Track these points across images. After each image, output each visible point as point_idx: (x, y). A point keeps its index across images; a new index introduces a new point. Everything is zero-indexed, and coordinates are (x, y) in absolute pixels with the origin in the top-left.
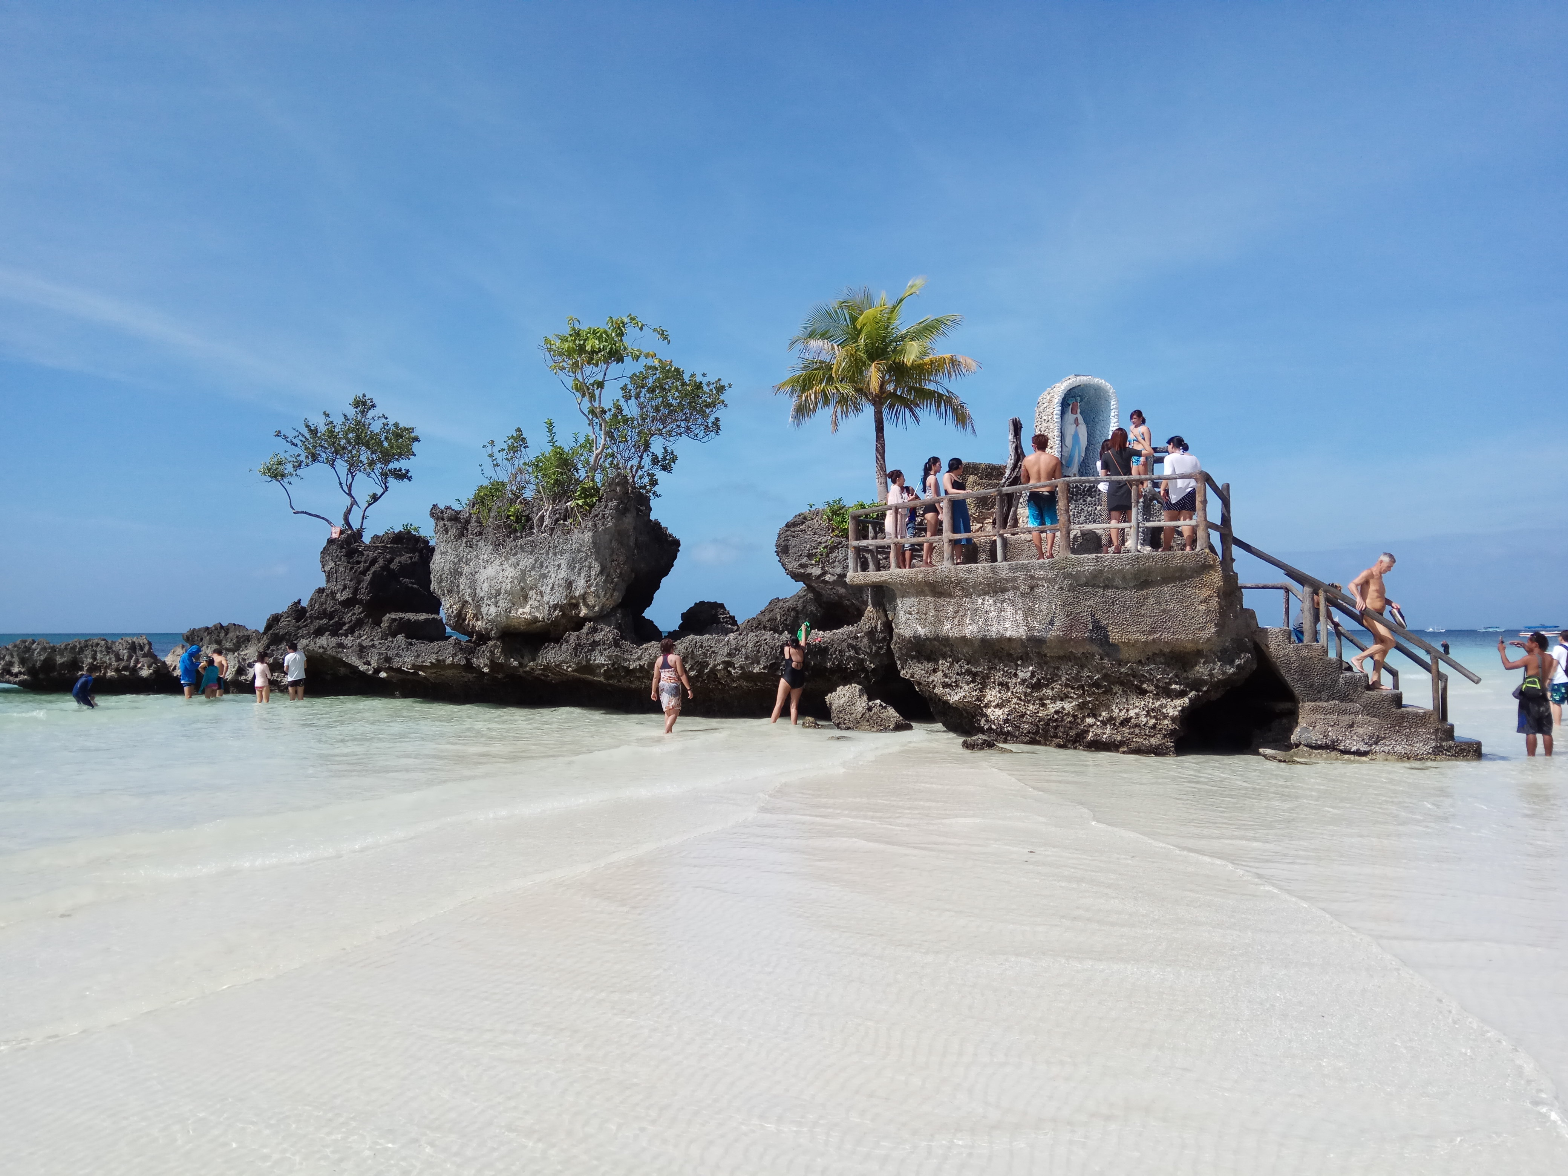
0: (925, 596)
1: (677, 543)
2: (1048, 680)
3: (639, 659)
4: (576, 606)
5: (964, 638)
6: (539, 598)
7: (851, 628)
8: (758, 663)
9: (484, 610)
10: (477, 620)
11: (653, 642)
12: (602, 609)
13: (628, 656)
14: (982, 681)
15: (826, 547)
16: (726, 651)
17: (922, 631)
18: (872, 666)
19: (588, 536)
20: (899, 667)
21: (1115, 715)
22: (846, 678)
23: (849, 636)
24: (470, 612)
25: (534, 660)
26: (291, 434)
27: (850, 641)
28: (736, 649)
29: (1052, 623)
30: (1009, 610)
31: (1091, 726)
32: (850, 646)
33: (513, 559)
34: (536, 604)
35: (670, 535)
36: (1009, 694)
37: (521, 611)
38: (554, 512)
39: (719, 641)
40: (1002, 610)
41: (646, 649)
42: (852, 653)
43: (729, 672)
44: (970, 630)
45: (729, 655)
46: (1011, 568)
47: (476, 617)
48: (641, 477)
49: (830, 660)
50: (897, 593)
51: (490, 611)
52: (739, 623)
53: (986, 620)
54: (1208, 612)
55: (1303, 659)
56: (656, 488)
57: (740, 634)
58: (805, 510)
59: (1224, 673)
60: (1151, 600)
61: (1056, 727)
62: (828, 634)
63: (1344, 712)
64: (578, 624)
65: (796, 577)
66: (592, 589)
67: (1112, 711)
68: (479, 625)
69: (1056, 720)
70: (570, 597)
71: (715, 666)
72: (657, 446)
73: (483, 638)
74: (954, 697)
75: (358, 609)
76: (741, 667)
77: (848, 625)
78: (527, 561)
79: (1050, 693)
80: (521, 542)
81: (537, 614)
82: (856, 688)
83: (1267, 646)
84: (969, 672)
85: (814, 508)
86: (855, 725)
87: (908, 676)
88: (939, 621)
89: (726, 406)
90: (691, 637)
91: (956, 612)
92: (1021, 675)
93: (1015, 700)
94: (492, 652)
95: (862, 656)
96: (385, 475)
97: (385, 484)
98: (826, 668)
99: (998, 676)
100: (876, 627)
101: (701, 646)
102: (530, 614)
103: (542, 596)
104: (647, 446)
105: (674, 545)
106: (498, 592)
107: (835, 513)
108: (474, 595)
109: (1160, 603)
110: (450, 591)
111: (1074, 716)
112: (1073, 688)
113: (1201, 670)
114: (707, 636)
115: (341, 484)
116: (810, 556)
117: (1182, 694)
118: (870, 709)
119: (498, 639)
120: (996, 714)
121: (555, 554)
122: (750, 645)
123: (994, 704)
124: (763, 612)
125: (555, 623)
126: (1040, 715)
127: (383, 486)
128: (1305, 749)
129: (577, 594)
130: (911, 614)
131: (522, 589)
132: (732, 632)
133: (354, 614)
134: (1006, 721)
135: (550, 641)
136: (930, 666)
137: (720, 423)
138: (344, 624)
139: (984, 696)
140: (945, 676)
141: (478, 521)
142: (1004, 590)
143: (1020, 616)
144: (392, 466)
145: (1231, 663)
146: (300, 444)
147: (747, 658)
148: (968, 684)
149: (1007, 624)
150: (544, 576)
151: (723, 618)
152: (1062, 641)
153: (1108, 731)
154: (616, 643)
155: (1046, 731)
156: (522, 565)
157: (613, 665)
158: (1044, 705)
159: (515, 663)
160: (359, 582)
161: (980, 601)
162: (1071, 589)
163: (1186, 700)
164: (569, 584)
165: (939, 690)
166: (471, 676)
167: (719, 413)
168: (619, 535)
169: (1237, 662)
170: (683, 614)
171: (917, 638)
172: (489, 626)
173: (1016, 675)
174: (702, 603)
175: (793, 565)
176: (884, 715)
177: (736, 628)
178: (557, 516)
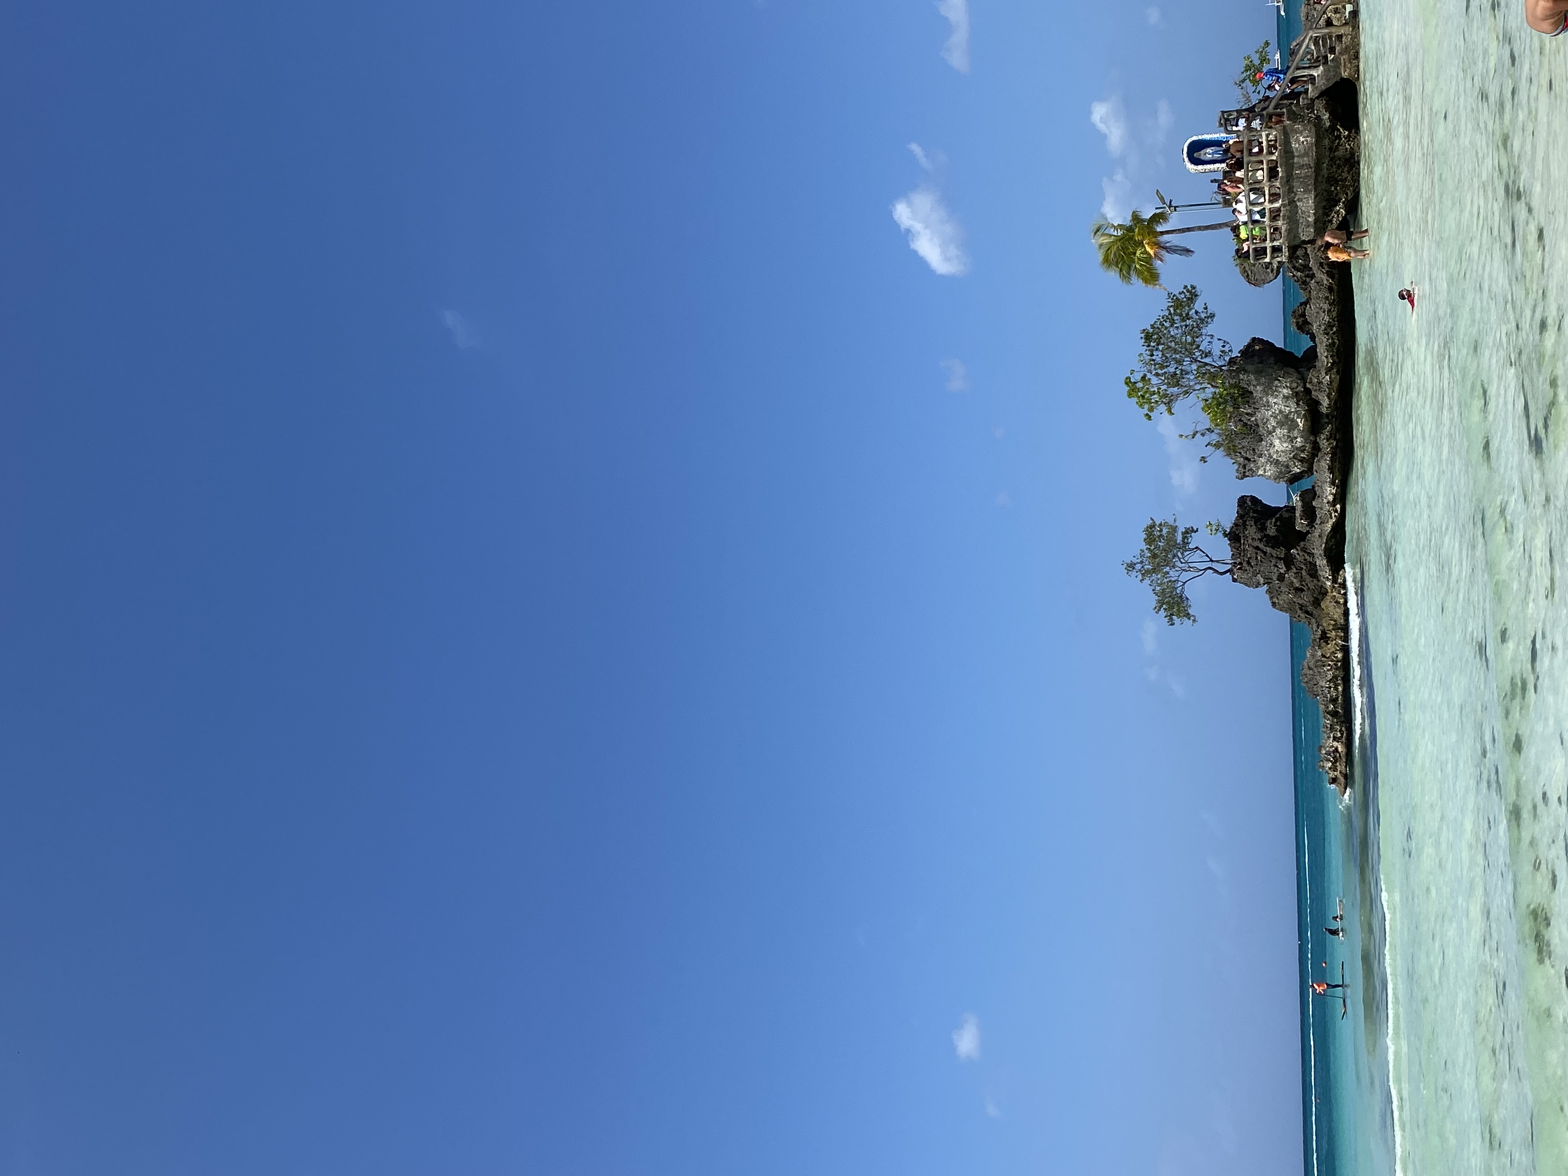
1: (1253, 339)
3: (1326, 358)
6: (1293, 414)
9: (1299, 445)
11: (1317, 349)
12: (1299, 379)
19: (1260, 388)
24: (1300, 455)
25: (1327, 416)
33: (1270, 430)
34: (1296, 415)
35: (1249, 343)
37: (1300, 424)
41: (1321, 353)
47: (1302, 451)
51: (1299, 441)
58: (1239, 272)
68: (1307, 448)
70: (1292, 396)
75: (1293, 552)
76: (1330, 306)
80: (1261, 425)
81: (1302, 415)
94: (1323, 439)
102: (1301, 418)
108: (1291, 452)
110: (1287, 467)
119: (1316, 437)
121: (1269, 406)
125: (1306, 404)
129: (1291, 392)
131: (1287, 423)
133: (1297, 553)
135: (1317, 406)
138: (1305, 559)
141: (1246, 452)
147: (1325, 303)
150: (1281, 411)
156: (1274, 424)
157: (1330, 371)
159: (1330, 426)
160: (1271, 556)
164: (1285, 397)
166: (1337, 454)
168: (1257, 371)
172: (1308, 441)
175: (1271, 276)
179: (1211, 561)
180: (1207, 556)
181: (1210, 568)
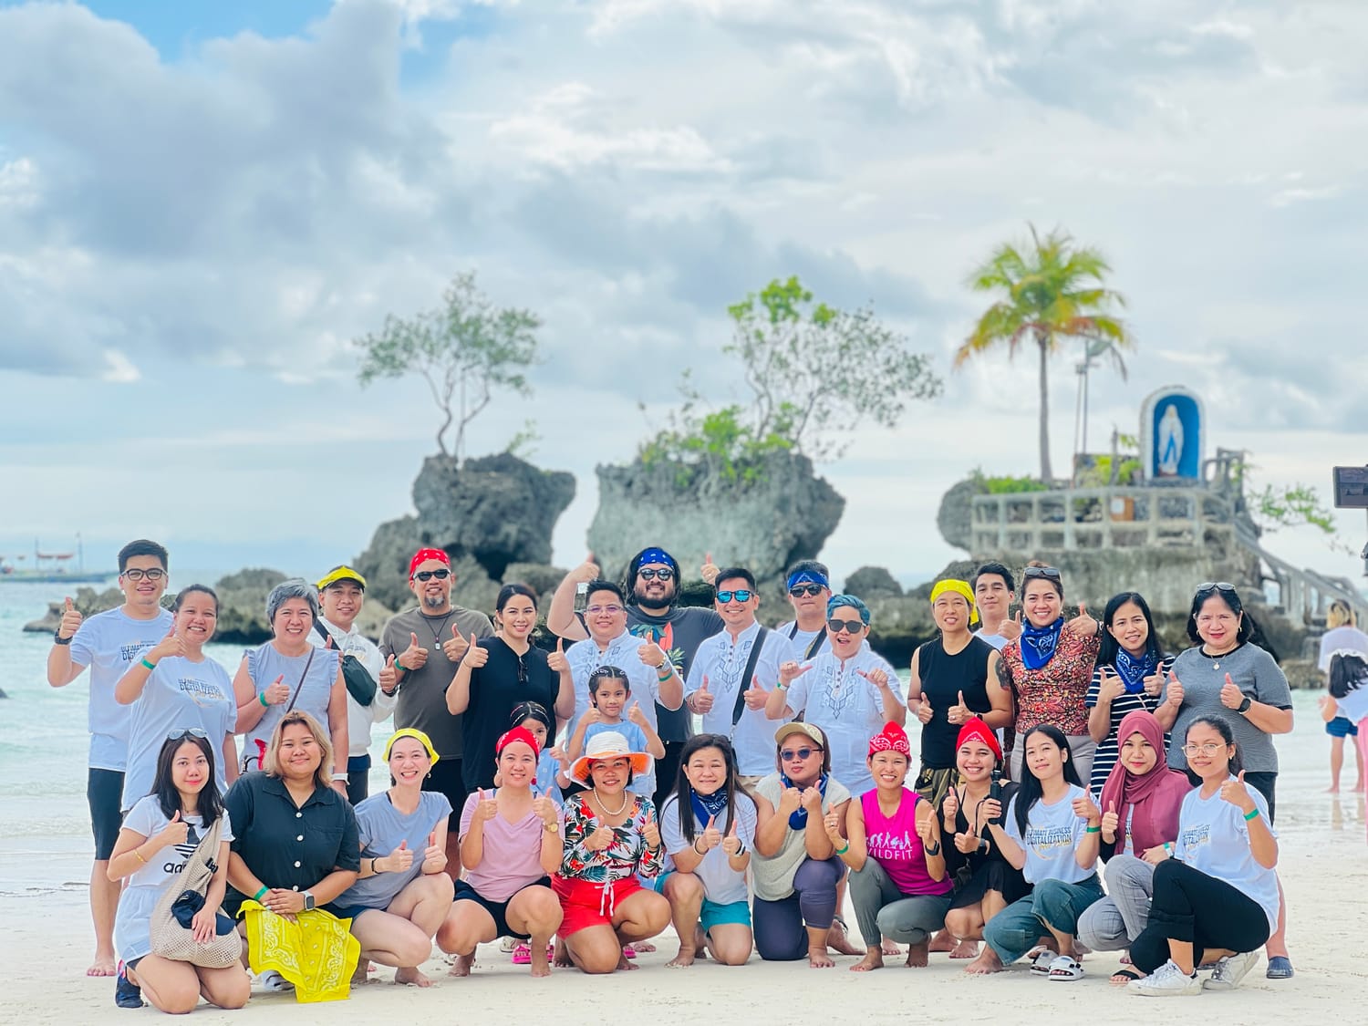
38: (720, 480)
80: (687, 506)
105: (841, 500)
121: (721, 520)
141: (643, 482)
160: (465, 524)
168: (782, 503)
179: (464, 422)
180: (474, 413)
181: (450, 419)
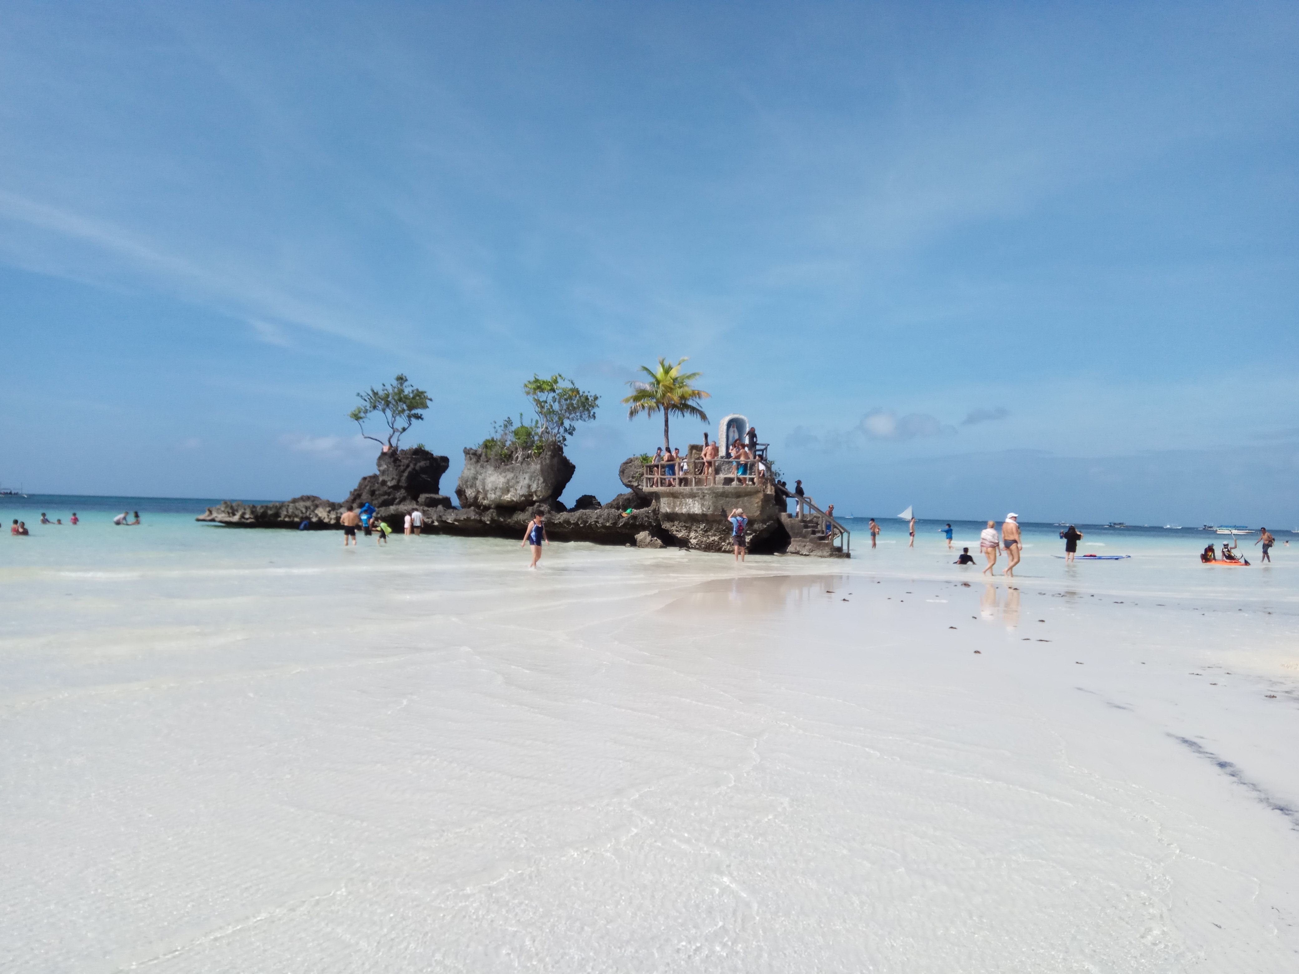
0: (670, 497)
1: (574, 467)
2: (709, 529)
3: (559, 519)
4: (532, 496)
5: (682, 513)
6: (515, 491)
7: (647, 509)
8: (609, 522)
9: (489, 496)
10: (484, 500)
11: (565, 512)
12: (543, 497)
13: (553, 518)
14: (689, 529)
15: (639, 474)
16: (595, 516)
17: (668, 510)
18: (655, 524)
19: (538, 467)
20: (662, 524)
21: (731, 541)
22: (643, 528)
23: (646, 512)
24: (481, 497)
25: (510, 518)
26: (363, 394)
27: (646, 514)
28: (599, 516)
29: (709, 509)
30: (697, 504)
31: (724, 545)
32: (646, 516)
33: (504, 474)
34: (513, 494)
35: (571, 463)
36: (698, 534)
37: (506, 497)
38: (523, 454)
39: (593, 513)
40: (694, 504)
41: (562, 515)
42: (647, 519)
43: (597, 525)
44: (684, 511)
45: (597, 518)
46: (698, 489)
47: (484, 499)
48: (559, 438)
49: (638, 521)
50: (661, 496)
51: (492, 496)
52: (602, 505)
53: (689, 507)
54: (758, 507)
55: (792, 523)
56: (565, 442)
57: (602, 510)
58: (632, 457)
59: (763, 527)
60: (741, 502)
61: (713, 546)
62: (638, 511)
63: (803, 542)
64: (532, 503)
65: (627, 486)
66: (539, 489)
67: (730, 540)
68: (485, 502)
69: (712, 544)
70: (530, 491)
71: (591, 523)
72: (567, 423)
73: (487, 508)
74: (680, 535)
75: (403, 491)
76: (602, 523)
77: (646, 508)
78: (510, 475)
79: (710, 534)
80: (508, 467)
81: (514, 499)
82: (647, 532)
83: (781, 519)
84: (685, 526)
85: (635, 456)
86: (646, 546)
87: (664, 528)
88: (674, 507)
89: (598, 407)
90: (581, 510)
91: (680, 504)
92: (701, 527)
93: (700, 536)
94: (492, 515)
95: (650, 520)
96: (409, 417)
97: (410, 422)
98: (636, 525)
99: (694, 528)
100: (656, 508)
101: (585, 514)
102: (510, 498)
103: (516, 491)
104: (562, 423)
105: (573, 467)
106: (496, 488)
107: (644, 459)
108: (484, 489)
109: (743, 504)
110: (471, 487)
111: (718, 542)
112: (717, 532)
113: (756, 526)
114: (588, 510)
115: (388, 422)
116: (633, 477)
117: (751, 534)
118: (651, 541)
119: (494, 509)
120: (693, 541)
121: (523, 473)
122: (606, 514)
123: (693, 538)
124: (614, 500)
125: (522, 502)
126: (707, 542)
127: (409, 423)
128: (790, 554)
129: (533, 490)
130: (665, 504)
131: (507, 487)
132: (598, 509)
133: (401, 494)
134: (697, 544)
135: (518, 510)
136: (672, 524)
137: (596, 415)
138: (396, 499)
139: (690, 535)
140: (677, 527)
141: (486, 455)
142: (695, 497)
143: (700, 506)
144: (413, 412)
145: (766, 524)
146: (368, 400)
147: (604, 519)
148: (684, 530)
149: (696, 509)
150: (518, 482)
151: (595, 503)
152: (713, 515)
153: (728, 547)
154: (549, 512)
155: (709, 547)
156: (508, 477)
157: (548, 521)
158: (709, 538)
159: (502, 520)
160: (401, 476)
161: (688, 500)
162: (716, 497)
163: (751, 536)
164: (529, 486)
165: (675, 533)
166: (480, 525)
167: (596, 410)
168: (551, 466)
169: (767, 524)
170: (577, 500)
171: (667, 513)
172: (491, 503)
173: (700, 527)
174: (585, 496)
175: (626, 481)
176: (657, 542)
177: (600, 507)
178: (524, 457)
179: (400, 434)
180: (405, 430)
181: (394, 432)
